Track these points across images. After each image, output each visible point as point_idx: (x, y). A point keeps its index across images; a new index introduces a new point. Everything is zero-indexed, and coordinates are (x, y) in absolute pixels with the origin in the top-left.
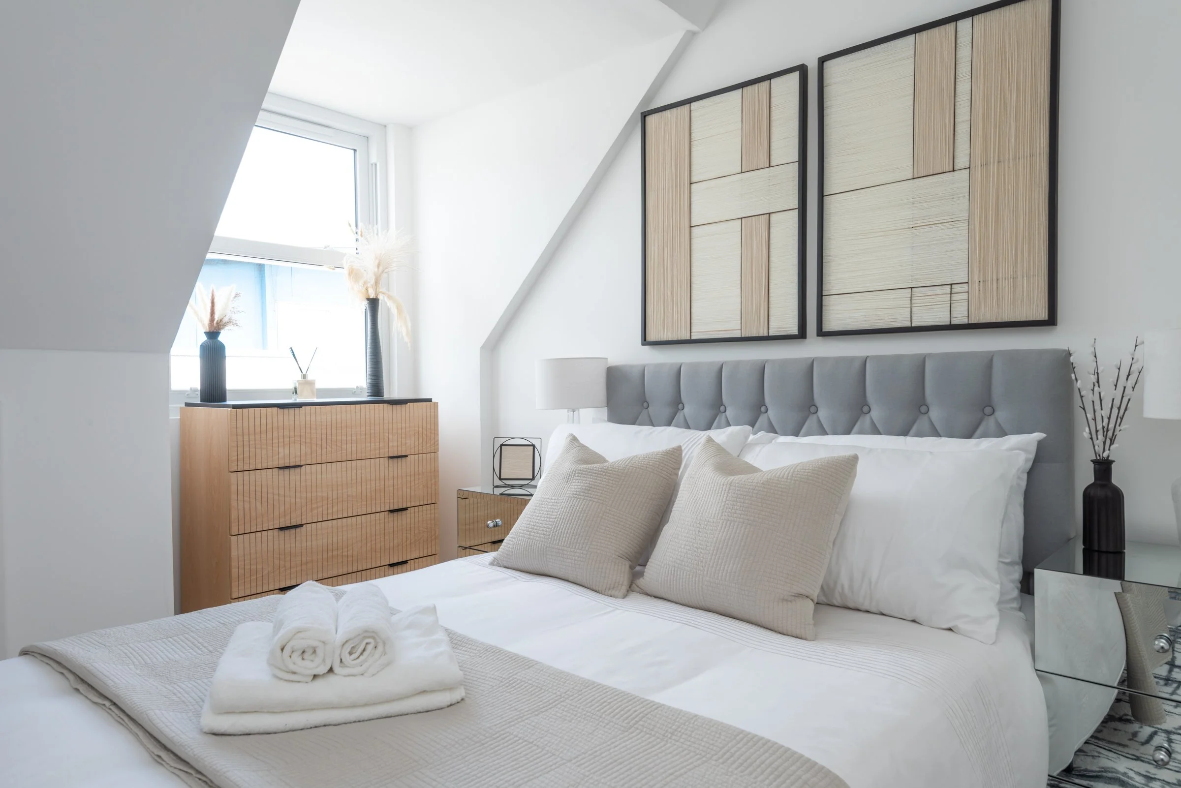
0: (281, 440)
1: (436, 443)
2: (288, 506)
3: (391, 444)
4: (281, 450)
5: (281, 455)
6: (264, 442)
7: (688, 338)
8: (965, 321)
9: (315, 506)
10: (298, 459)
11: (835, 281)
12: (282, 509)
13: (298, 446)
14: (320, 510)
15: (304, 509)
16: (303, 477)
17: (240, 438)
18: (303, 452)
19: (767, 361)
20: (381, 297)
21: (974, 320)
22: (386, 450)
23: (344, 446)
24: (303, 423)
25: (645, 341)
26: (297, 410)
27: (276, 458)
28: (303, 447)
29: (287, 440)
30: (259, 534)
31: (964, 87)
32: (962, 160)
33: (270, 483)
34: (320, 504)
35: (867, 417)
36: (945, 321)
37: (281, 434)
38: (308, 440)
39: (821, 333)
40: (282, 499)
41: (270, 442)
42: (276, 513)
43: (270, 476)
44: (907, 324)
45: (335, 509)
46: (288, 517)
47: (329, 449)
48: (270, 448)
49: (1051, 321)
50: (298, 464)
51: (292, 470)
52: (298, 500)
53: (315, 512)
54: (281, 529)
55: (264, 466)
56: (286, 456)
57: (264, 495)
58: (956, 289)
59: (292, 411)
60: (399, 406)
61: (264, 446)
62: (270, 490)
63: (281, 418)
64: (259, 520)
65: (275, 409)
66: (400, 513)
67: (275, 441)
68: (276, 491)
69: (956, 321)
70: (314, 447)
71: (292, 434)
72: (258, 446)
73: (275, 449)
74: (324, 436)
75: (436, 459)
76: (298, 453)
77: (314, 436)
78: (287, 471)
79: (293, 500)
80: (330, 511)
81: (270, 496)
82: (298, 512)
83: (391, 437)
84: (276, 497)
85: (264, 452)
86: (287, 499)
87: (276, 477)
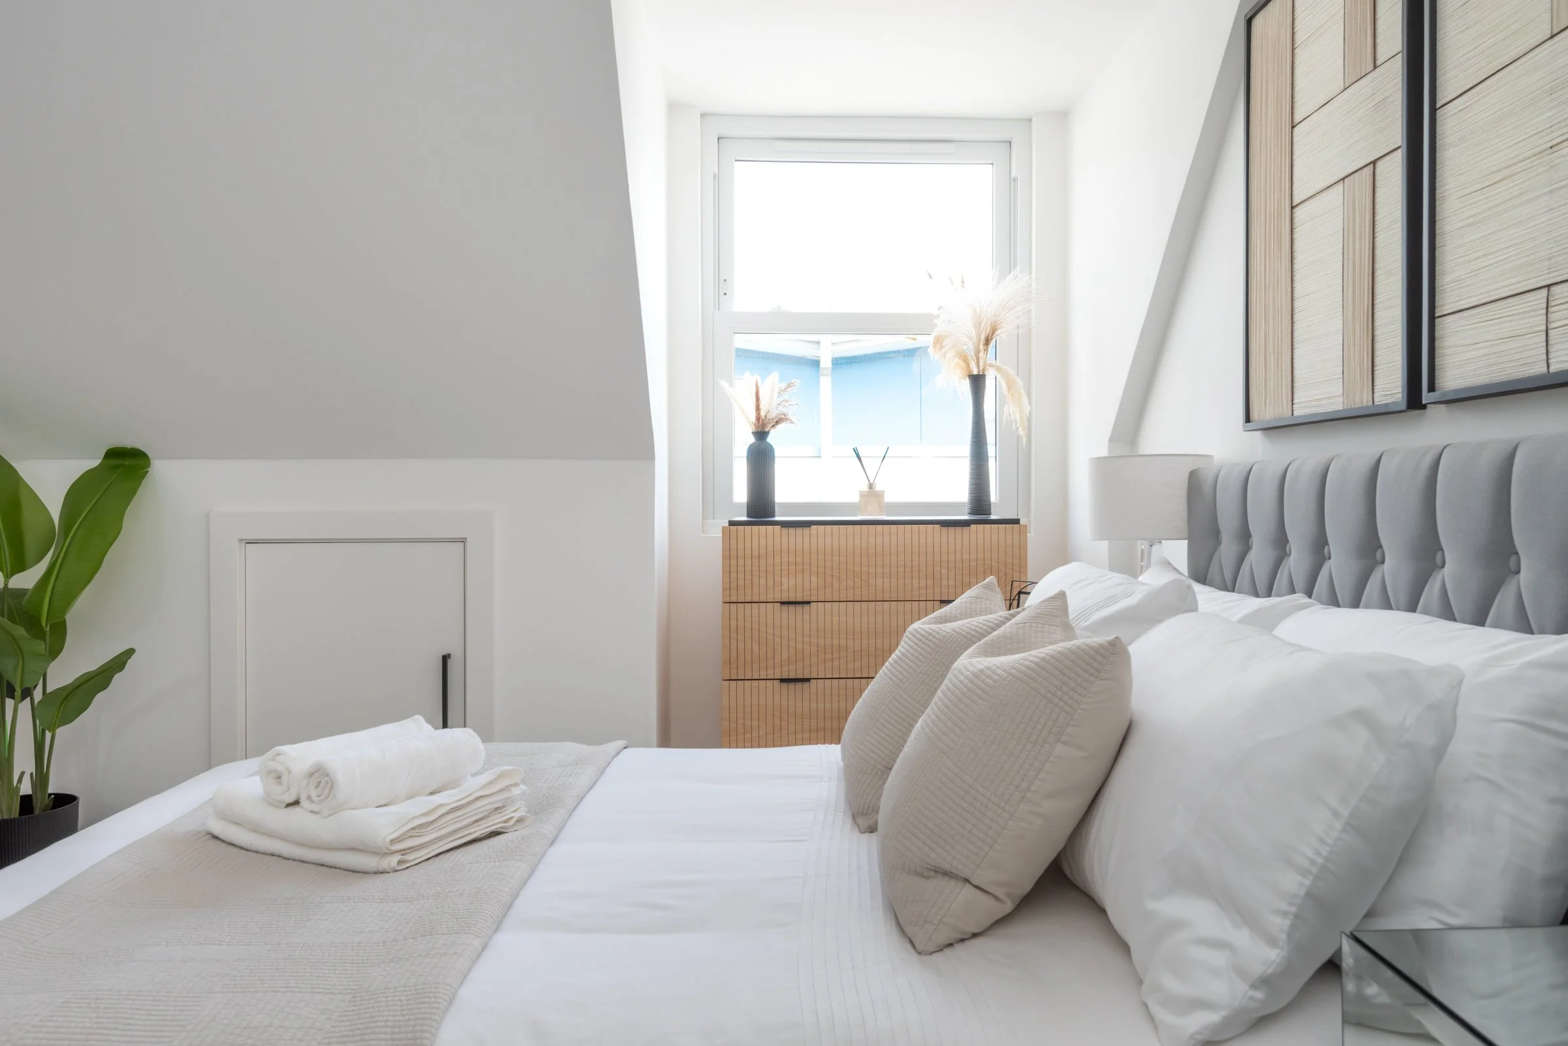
0: (785, 567)
2: (792, 652)
3: (945, 582)
4: (785, 580)
5: (785, 587)
6: (763, 568)
9: (829, 656)
10: (807, 593)
12: (785, 655)
13: (807, 576)
14: (836, 663)
15: (814, 659)
16: (814, 618)
17: (733, 562)
18: (814, 585)
22: (937, 590)
23: (872, 581)
24: (814, 546)
26: (806, 530)
27: (778, 589)
28: (814, 579)
29: (792, 567)
30: (755, 683)
33: (770, 621)
34: (836, 655)
37: (785, 560)
38: (821, 570)
40: (785, 642)
41: (770, 569)
42: (778, 660)
43: (770, 612)
45: (858, 664)
46: (792, 667)
47: (851, 583)
48: (770, 576)
50: (807, 599)
51: (799, 607)
52: (806, 647)
53: (829, 664)
54: (782, 680)
55: (763, 598)
56: (791, 587)
57: (763, 635)
59: (799, 531)
61: (763, 574)
62: (770, 630)
63: (785, 539)
64: (756, 666)
67: (778, 568)
68: (777, 632)
70: (829, 579)
71: (799, 560)
72: (756, 573)
73: (777, 578)
74: (843, 566)
76: (807, 586)
77: (829, 564)
78: (792, 608)
79: (799, 646)
80: (851, 666)
81: (770, 637)
82: (807, 663)
83: (944, 572)
84: (778, 640)
85: (763, 581)
86: (792, 643)
87: (777, 615)
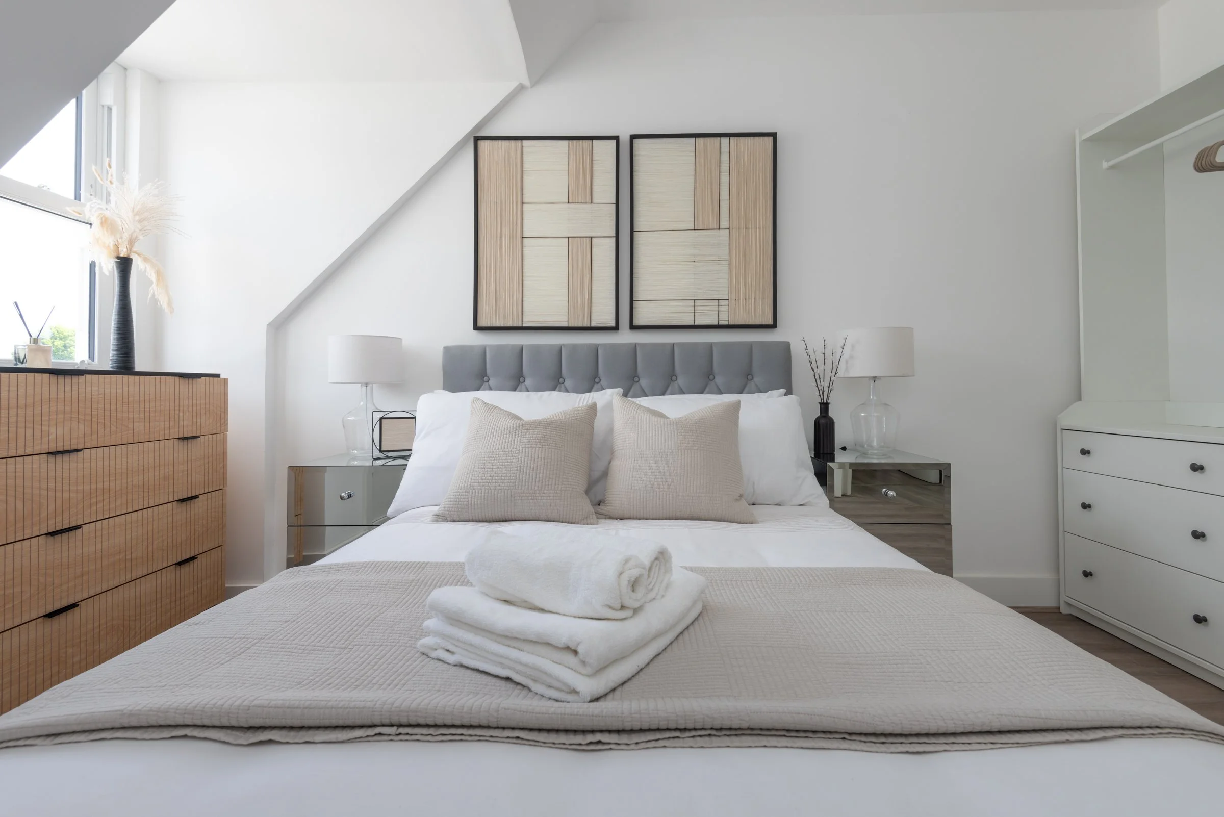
0: (53, 417)
1: (225, 424)
2: (59, 502)
3: (181, 423)
4: (53, 430)
5: (53, 436)
6: (30, 418)
7: (520, 325)
8: (727, 323)
9: (94, 500)
10: (74, 441)
11: (641, 291)
12: (51, 508)
13: (74, 424)
14: (100, 505)
15: (80, 506)
16: (80, 466)
18: (81, 433)
19: (598, 345)
20: (133, 256)
21: (732, 323)
22: (176, 430)
23: (131, 426)
24: (82, 396)
25: (476, 327)
26: (75, 378)
27: (45, 439)
28: (81, 427)
29: (61, 416)
30: (18, 545)
31: (725, 179)
32: (724, 224)
33: (36, 474)
34: (100, 498)
35: (676, 384)
36: (716, 323)
37: (53, 409)
38: (88, 418)
39: (633, 327)
40: (51, 494)
41: (37, 418)
42: (44, 514)
43: (36, 465)
44: (691, 323)
45: (118, 503)
46: (59, 519)
47: (113, 428)
48: (37, 427)
49: (774, 326)
50: (74, 447)
51: (66, 457)
52: (73, 495)
53: (94, 508)
54: (50, 534)
55: (29, 451)
56: (59, 437)
57: (28, 491)
58: (722, 303)
59: (68, 379)
60: (190, 380)
61: (30, 425)
62: (36, 484)
63: (53, 388)
64: (20, 525)
65: (46, 376)
66: (188, 502)
67: (45, 418)
68: (44, 485)
69: (721, 323)
70: (95, 426)
71: (68, 409)
72: (21, 425)
73: (45, 428)
74: (107, 413)
75: (225, 441)
76: (75, 435)
77: (95, 412)
78: (59, 458)
79: (66, 495)
80: (112, 506)
81: (36, 491)
82: (73, 510)
83: (181, 414)
84: (44, 493)
85: (29, 432)
86: (59, 494)
87: (44, 466)
